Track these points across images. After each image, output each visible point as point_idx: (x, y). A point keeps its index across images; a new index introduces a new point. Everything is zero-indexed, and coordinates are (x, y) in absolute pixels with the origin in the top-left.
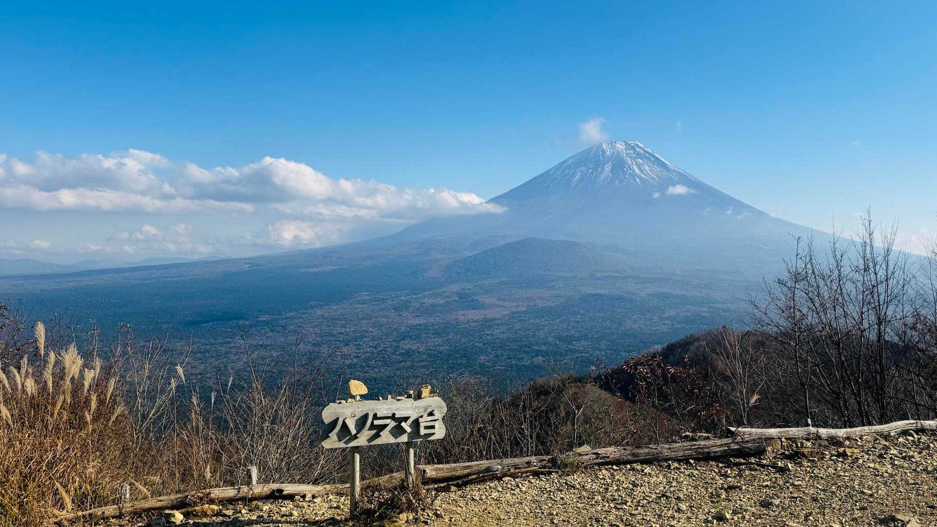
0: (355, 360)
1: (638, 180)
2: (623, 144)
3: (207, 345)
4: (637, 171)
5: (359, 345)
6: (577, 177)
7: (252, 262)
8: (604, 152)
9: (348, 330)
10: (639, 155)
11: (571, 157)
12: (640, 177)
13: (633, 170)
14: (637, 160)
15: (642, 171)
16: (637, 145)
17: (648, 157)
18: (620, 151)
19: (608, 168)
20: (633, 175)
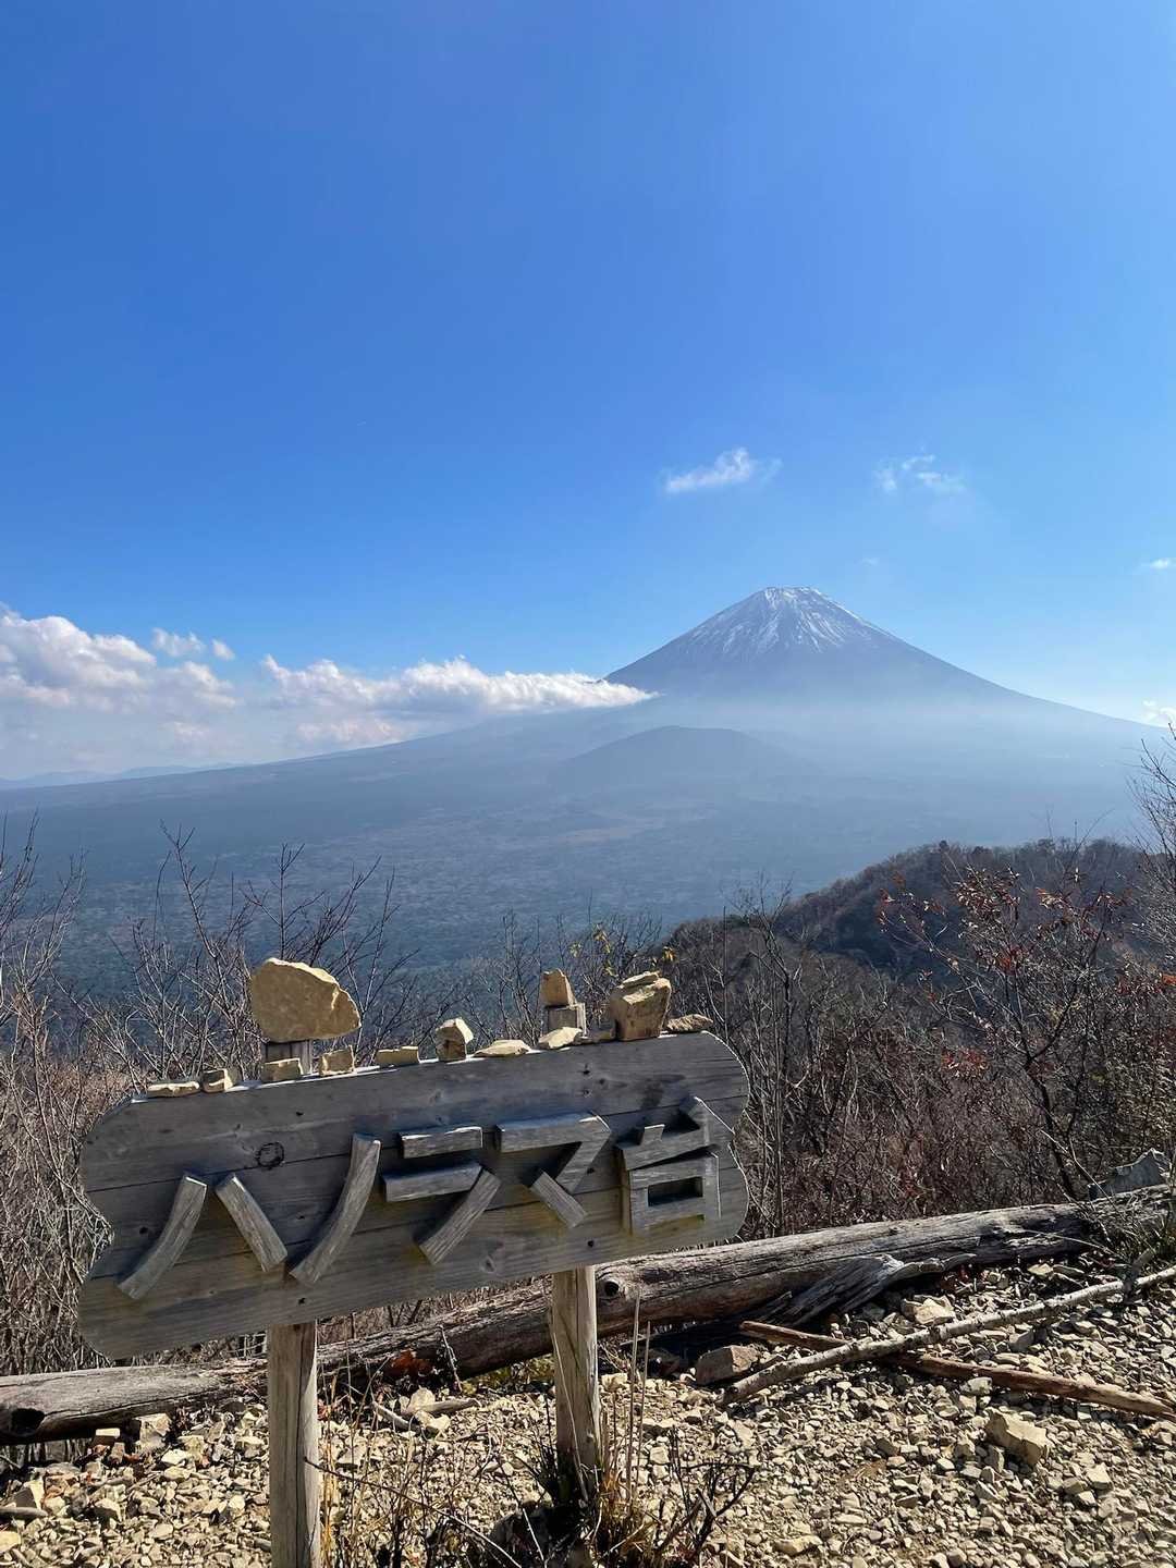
0: (427, 903)
1: (816, 642)
2: (793, 592)
3: (219, 887)
4: (813, 628)
5: (432, 882)
6: (730, 640)
7: (281, 769)
8: (767, 603)
9: (416, 861)
10: (816, 608)
11: (722, 613)
12: (818, 638)
13: (808, 628)
14: (813, 614)
15: (819, 628)
16: (813, 593)
17: (828, 609)
18: (790, 601)
19: (773, 626)
20: (808, 634)
